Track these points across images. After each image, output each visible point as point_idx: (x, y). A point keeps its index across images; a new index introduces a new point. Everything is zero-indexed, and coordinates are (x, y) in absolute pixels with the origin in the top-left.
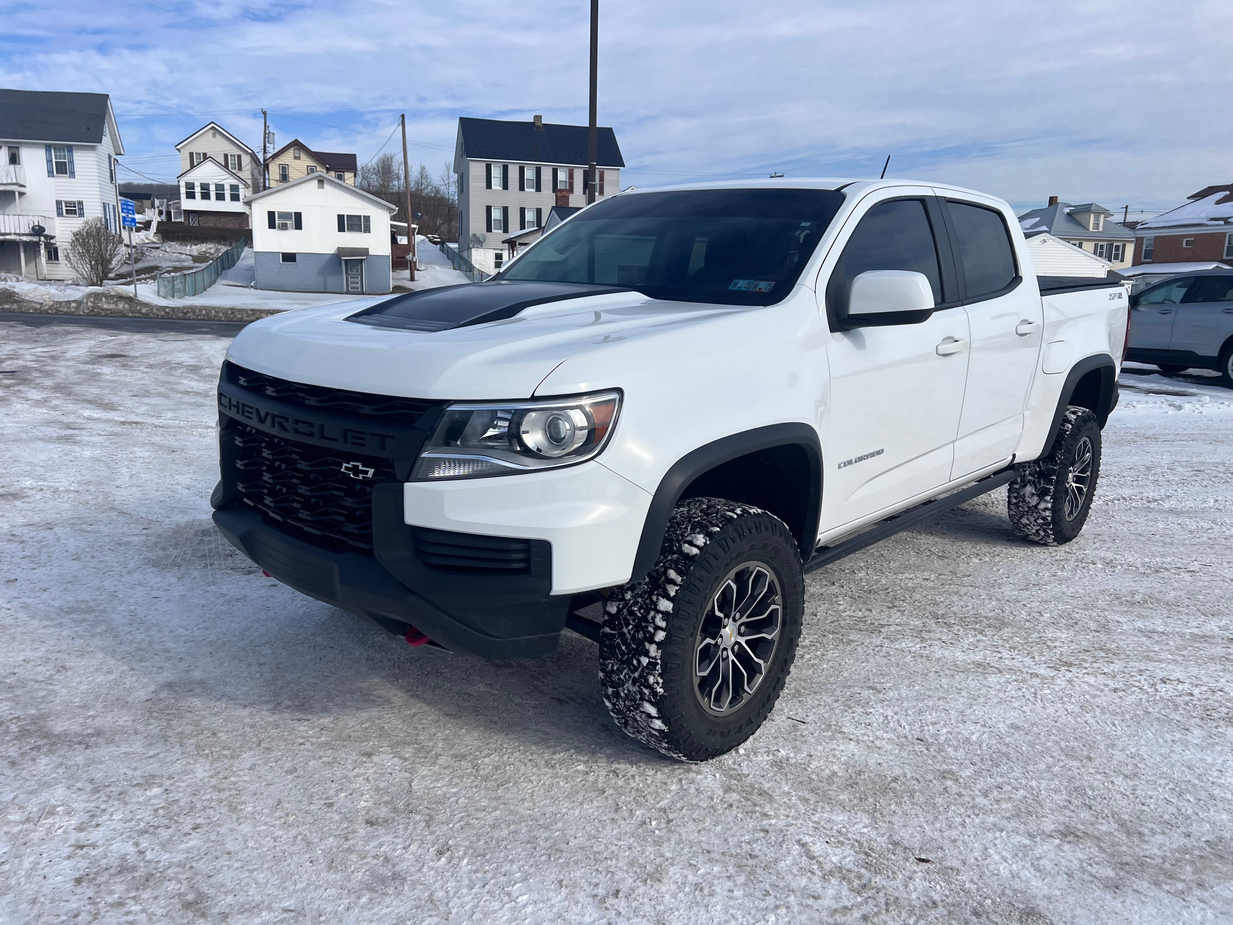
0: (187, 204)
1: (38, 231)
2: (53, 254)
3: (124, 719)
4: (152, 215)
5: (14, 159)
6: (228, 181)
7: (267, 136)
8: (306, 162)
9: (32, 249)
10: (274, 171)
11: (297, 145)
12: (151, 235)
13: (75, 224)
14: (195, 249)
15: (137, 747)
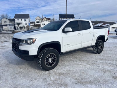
0: (36, 23)
1: (23, 26)
2: (25, 28)
3: (4, 65)
4: (33, 24)
5: (22, 20)
6: (39, 21)
7: (43, 17)
8: (46, 19)
9: (23, 28)
10: (43, 20)
11: (45, 18)
12: (33, 26)
13: (26, 25)
14: (36, 27)
15: (4, 67)
